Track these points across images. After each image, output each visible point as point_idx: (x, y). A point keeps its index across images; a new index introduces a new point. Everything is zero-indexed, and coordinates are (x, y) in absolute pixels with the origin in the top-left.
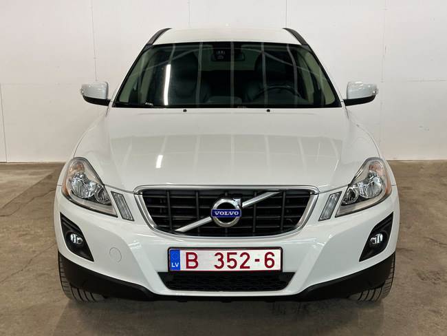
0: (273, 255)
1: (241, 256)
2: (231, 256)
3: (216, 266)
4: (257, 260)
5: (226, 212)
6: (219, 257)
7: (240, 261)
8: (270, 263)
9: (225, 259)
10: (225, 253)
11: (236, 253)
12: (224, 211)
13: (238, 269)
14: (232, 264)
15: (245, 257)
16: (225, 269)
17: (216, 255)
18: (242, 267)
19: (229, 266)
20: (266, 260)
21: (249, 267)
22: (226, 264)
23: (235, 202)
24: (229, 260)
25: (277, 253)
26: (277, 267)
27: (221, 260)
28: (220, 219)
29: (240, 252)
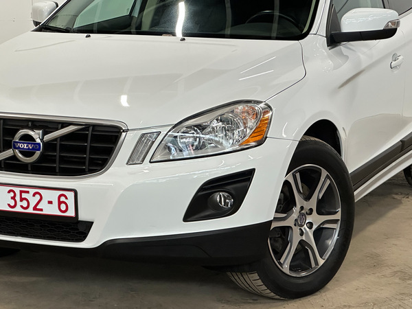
0: (66, 198)
1: (34, 195)
2: (24, 195)
3: (9, 205)
4: (50, 202)
5: (26, 145)
6: (12, 194)
7: (33, 201)
8: (63, 207)
9: (18, 198)
10: (17, 190)
11: (28, 192)
12: (23, 143)
13: (30, 210)
14: (25, 204)
15: (38, 197)
16: (18, 209)
17: (9, 192)
18: (35, 208)
19: (22, 206)
20: (60, 203)
21: (41, 210)
22: (19, 203)
23: (36, 135)
24: (22, 199)
25: (71, 195)
26: (71, 213)
27: (13, 198)
28: (21, 152)
29: (32, 191)
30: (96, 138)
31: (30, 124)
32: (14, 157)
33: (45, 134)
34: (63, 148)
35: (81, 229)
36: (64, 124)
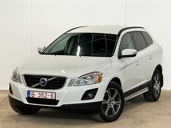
2: (42, 94)
4: (49, 96)
6: (39, 94)
7: (45, 95)
8: (52, 97)
9: (41, 95)
10: (41, 93)
11: (43, 93)
12: (42, 82)
13: (44, 98)
15: (46, 94)
16: (41, 97)
17: (39, 93)
18: (45, 97)
20: (51, 96)
21: (47, 97)
22: (41, 96)
23: (46, 79)
24: (42, 95)
25: (54, 94)
26: (54, 98)
27: (40, 95)
28: (42, 84)
29: (44, 93)
30: (60, 80)
31: (44, 77)
32: (40, 85)
33: (47, 79)
34: (52, 83)
35: (56, 102)
36: (52, 77)
